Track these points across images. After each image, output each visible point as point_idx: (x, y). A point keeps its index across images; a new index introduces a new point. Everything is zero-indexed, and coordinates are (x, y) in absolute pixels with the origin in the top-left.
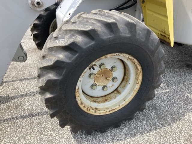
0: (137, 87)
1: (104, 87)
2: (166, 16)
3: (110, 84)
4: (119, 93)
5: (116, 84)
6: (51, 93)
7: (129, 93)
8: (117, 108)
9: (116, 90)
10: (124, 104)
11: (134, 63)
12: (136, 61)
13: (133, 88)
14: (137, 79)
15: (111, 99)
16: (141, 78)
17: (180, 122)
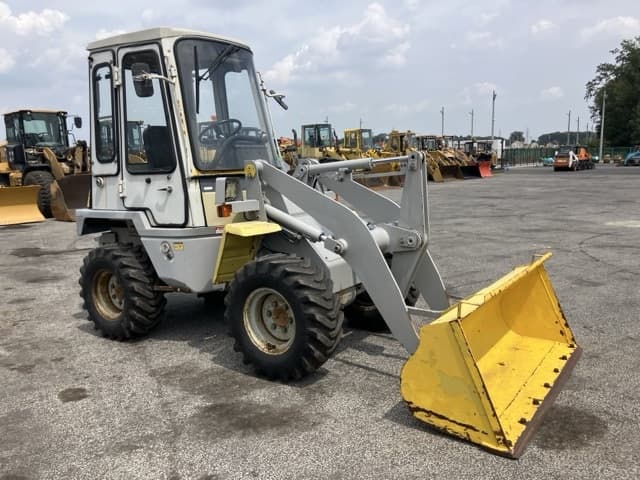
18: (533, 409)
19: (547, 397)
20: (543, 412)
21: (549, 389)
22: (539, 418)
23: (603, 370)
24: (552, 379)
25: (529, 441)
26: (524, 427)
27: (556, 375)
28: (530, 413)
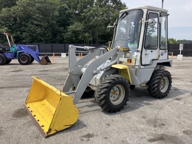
0: (124, 96)
1: (114, 97)
2: (128, 76)
3: (116, 96)
4: (119, 99)
5: (117, 96)
6: (105, 94)
7: (122, 99)
8: (119, 103)
9: (117, 98)
10: (121, 102)
11: (122, 88)
12: (123, 87)
13: (123, 96)
14: (123, 93)
15: (116, 101)
16: (125, 93)
17: (139, 109)
18: (30, 110)
19: (31, 114)
20: (28, 112)
21: (33, 116)
22: (28, 111)
23: (29, 133)
24: (37, 118)
25: (25, 107)
26: (28, 107)
27: (37, 120)
28: (30, 109)
